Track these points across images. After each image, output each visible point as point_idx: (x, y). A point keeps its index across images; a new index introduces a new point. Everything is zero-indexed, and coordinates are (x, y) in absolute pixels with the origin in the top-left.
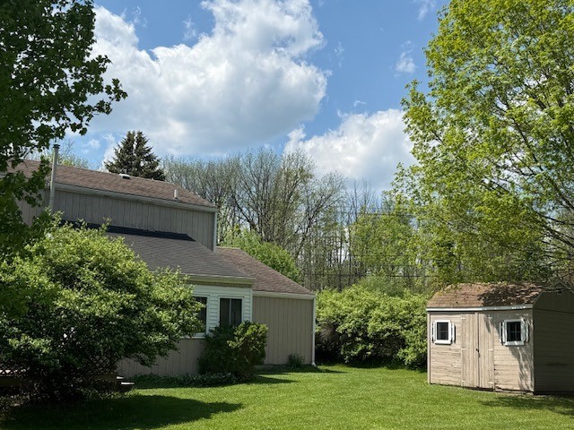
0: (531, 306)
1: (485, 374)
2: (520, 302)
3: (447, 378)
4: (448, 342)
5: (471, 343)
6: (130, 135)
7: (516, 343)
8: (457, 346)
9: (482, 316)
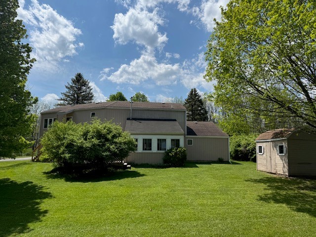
0: (286, 138)
1: (273, 167)
2: (283, 137)
3: (262, 168)
4: (262, 154)
5: (268, 154)
6: (192, 90)
7: (282, 154)
8: (264, 155)
9: (271, 143)
